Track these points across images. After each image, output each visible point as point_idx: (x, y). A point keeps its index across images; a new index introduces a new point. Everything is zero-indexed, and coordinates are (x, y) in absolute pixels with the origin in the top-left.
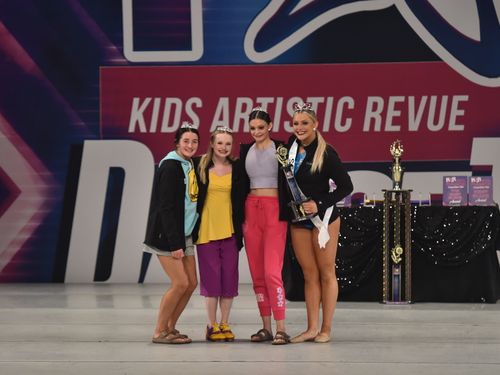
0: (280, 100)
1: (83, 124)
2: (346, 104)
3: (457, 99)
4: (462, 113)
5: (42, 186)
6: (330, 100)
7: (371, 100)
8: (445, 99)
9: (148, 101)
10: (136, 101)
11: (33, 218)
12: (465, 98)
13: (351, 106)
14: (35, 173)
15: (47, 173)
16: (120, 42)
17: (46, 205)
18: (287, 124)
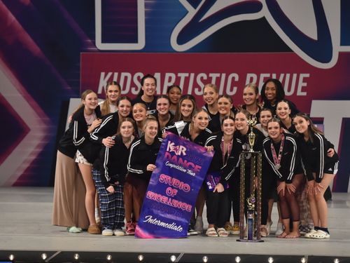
0: (192, 75)
1: (69, 88)
2: (233, 78)
3: (302, 76)
4: (305, 84)
5: (44, 126)
6: (224, 75)
7: (249, 76)
8: (295, 76)
9: (110, 74)
10: (103, 74)
11: (38, 146)
12: (307, 75)
13: (237, 79)
14: (39, 118)
15: (47, 119)
16: (93, 37)
17: (46, 138)
18: (196, 90)
